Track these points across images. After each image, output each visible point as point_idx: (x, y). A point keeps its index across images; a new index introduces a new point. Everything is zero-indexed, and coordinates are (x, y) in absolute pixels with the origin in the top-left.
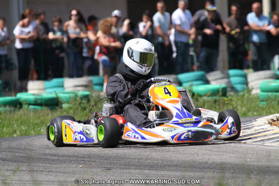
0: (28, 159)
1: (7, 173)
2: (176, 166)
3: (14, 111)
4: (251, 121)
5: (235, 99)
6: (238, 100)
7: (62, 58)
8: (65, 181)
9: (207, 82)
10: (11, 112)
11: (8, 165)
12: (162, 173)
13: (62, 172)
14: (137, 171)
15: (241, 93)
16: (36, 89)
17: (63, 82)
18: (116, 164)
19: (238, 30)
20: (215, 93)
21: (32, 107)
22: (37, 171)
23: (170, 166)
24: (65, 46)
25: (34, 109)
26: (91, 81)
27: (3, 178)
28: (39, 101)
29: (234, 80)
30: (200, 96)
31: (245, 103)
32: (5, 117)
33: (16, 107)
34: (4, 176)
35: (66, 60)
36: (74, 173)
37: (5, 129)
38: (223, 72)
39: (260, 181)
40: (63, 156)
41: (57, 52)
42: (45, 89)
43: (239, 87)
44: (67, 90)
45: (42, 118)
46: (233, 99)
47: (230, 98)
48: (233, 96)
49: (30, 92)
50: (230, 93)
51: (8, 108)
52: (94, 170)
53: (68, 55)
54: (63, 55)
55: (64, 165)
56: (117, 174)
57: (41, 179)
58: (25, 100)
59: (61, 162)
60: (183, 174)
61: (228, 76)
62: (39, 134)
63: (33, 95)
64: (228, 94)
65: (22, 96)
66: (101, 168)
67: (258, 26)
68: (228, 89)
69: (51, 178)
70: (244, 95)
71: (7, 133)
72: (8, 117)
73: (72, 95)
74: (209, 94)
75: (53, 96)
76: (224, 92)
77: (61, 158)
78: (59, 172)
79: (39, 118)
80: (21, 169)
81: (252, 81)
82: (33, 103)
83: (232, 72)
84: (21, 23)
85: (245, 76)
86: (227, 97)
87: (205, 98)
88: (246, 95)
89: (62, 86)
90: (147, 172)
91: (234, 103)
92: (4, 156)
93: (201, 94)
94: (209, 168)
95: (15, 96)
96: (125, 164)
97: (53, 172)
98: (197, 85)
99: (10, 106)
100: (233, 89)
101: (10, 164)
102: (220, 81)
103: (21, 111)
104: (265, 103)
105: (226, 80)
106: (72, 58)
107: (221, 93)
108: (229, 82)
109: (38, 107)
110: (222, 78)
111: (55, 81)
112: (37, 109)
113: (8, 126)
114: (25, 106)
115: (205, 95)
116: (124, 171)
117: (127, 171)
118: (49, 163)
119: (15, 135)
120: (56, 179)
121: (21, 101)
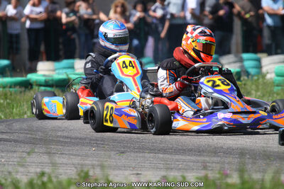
0: (40, 141)
2: (191, 151)
3: (25, 91)
5: (249, 83)
6: (252, 84)
10: (21, 92)
11: (20, 147)
12: (177, 157)
13: (75, 155)
14: (151, 154)
15: (255, 78)
16: (46, 70)
17: (73, 64)
18: (129, 148)
19: (252, 13)
21: (43, 88)
22: (49, 153)
23: (185, 150)
25: (45, 90)
28: (51, 82)
29: (247, 64)
33: (26, 87)
36: (87, 156)
37: (14, 110)
38: (236, 56)
40: (76, 138)
41: (69, 33)
42: (54, 70)
43: (252, 71)
44: (77, 72)
46: (247, 83)
47: (243, 82)
48: (247, 81)
49: (40, 73)
50: (244, 78)
51: (18, 89)
52: (108, 153)
55: (77, 148)
56: (130, 158)
58: (37, 81)
59: (74, 144)
60: (198, 158)
61: (241, 60)
63: (44, 76)
64: (242, 79)
65: (32, 77)
66: (114, 151)
68: (242, 73)
69: (65, 161)
70: (258, 79)
71: (17, 114)
72: (18, 97)
75: (64, 77)
76: (238, 76)
77: (73, 141)
78: (72, 155)
81: (266, 65)
82: (43, 84)
83: (245, 56)
84: (31, 2)
85: (259, 60)
86: (241, 81)
88: (261, 80)
89: (72, 67)
91: (248, 87)
92: (16, 138)
95: (26, 76)
96: (139, 148)
97: (66, 154)
99: (20, 87)
100: (248, 74)
101: (22, 145)
103: (32, 92)
104: (280, 88)
105: (239, 64)
108: (242, 67)
109: (48, 89)
110: (235, 62)
111: (65, 62)
114: (35, 88)
116: (138, 154)
117: (141, 155)
118: (62, 145)
119: (26, 116)
120: (70, 162)
121: (31, 82)
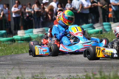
0: (19, 64)
1: (10, 70)
2: (82, 64)
3: (12, 43)
5: (106, 35)
6: (107, 35)
7: (32, 20)
8: (35, 73)
9: (94, 28)
10: (11, 44)
11: (10, 67)
12: (76, 67)
13: (33, 69)
14: (65, 67)
15: (108, 32)
16: (21, 34)
18: (56, 65)
19: (106, 5)
20: (97, 33)
22: (22, 69)
23: (79, 64)
24: (33, 15)
26: (44, 30)
27: (8, 72)
28: (23, 39)
29: (105, 27)
30: (91, 34)
31: (110, 36)
32: (8, 46)
33: (12, 42)
34: (9, 71)
35: (33, 21)
36: (38, 69)
37: (8, 51)
38: (100, 24)
39: (118, 69)
40: (33, 62)
41: (30, 18)
42: (25, 34)
43: (107, 30)
44: (34, 34)
45: (24, 46)
46: (105, 35)
47: (104, 35)
48: (105, 34)
49: (19, 35)
50: (104, 33)
51: (9, 42)
52: (47, 67)
53: (34, 19)
54: (32, 19)
55: (34, 66)
56: (56, 69)
57: (24, 72)
58: (17, 39)
59: (33, 64)
60: (85, 67)
61: (103, 25)
62: (23, 53)
63: (20, 36)
65: (15, 37)
66: (50, 66)
67: (115, 3)
68: (103, 31)
69: (29, 71)
70: (110, 33)
71: (9, 53)
72: (10, 46)
73: (37, 36)
74: (94, 33)
75: (29, 36)
77: (32, 63)
78: (32, 69)
79: (23, 46)
80: (15, 68)
81: (113, 27)
82: (20, 40)
83: (104, 23)
84: (14, 6)
85: (110, 25)
86: (103, 34)
88: (111, 33)
89: (32, 32)
90: (69, 67)
91: (105, 37)
92: (8, 63)
94: (95, 65)
95: (12, 37)
96: (60, 65)
97: (29, 69)
99: (10, 42)
100: (105, 30)
101: (11, 66)
102: (99, 27)
103: (15, 43)
105: (102, 27)
106: (36, 20)
107: (100, 33)
108: (103, 28)
109: (22, 42)
110: (100, 26)
111: (29, 30)
113: (10, 50)
115: (93, 34)
116: (59, 67)
117: (61, 67)
118: (28, 65)
119: (13, 54)
120: (31, 72)
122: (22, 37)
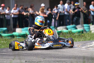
2: (67, 57)
4: (92, 42)
5: (86, 34)
10: (11, 39)
14: (54, 59)
18: (47, 57)
20: (79, 32)
21: (18, 37)
23: (65, 57)
25: (19, 38)
28: (20, 35)
29: (86, 28)
30: (74, 33)
33: (12, 37)
38: (82, 25)
40: (29, 54)
42: (22, 31)
43: (87, 30)
49: (17, 32)
50: (84, 32)
52: (39, 59)
55: (29, 57)
58: (16, 35)
61: (83, 27)
64: (84, 33)
65: (14, 33)
70: (89, 33)
74: (77, 32)
75: (25, 33)
76: (82, 32)
81: (92, 28)
82: (18, 36)
83: (85, 25)
85: (89, 27)
86: (83, 34)
87: (76, 34)
90: (57, 59)
91: (85, 36)
92: (9, 54)
93: (75, 33)
95: (12, 33)
96: (50, 57)
98: (73, 30)
99: (10, 37)
101: (11, 56)
102: (81, 28)
103: (14, 39)
105: (83, 28)
107: (81, 33)
108: (84, 29)
112: (20, 38)
114: (15, 37)
115: (76, 33)
116: (49, 59)
118: (24, 56)
121: (14, 35)
122: (20, 34)
